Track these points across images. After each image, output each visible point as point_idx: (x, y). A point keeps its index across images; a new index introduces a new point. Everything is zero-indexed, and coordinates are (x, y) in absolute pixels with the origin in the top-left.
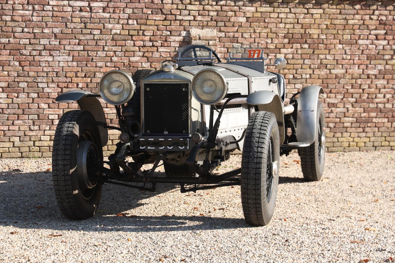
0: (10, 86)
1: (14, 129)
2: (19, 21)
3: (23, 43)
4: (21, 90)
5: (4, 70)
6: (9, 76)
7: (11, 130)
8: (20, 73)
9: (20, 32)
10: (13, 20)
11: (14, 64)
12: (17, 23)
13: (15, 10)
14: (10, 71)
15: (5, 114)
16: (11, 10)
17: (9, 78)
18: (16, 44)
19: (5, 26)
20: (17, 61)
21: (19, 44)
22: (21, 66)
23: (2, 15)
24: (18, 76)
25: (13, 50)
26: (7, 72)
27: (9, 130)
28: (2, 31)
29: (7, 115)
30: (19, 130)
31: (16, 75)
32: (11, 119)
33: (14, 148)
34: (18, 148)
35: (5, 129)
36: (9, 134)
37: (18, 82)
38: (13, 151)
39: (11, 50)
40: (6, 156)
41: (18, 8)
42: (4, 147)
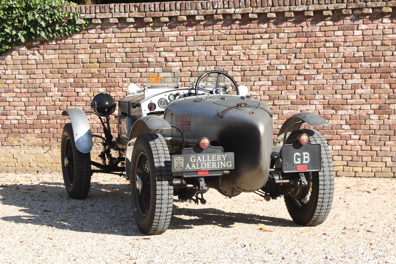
0: (381, 108)
1: (385, 149)
2: (388, 45)
3: (393, 66)
4: (391, 112)
5: (375, 92)
6: (380, 98)
7: (382, 151)
8: (390, 95)
9: (390, 56)
10: (383, 45)
11: (384, 87)
12: (387, 47)
13: (385, 34)
14: (381, 93)
15: (376, 135)
16: (381, 34)
17: (380, 101)
18: (386, 67)
19: (376, 50)
20: (388, 84)
21: (389, 67)
22: (392, 89)
23: (373, 40)
24: (389, 98)
25: (384, 73)
26: (378, 95)
27: (381, 150)
28: (373, 56)
29: (379, 136)
30: (391, 151)
31: (387, 97)
32: (383, 140)
33: (386, 168)
34: (390, 168)
35: (377, 149)
36: (381, 154)
37: (389, 104)
38: (385, 171)
39: (382, 73)
40: (379, 176)
41: (388, 33)
42: (376, 167)
